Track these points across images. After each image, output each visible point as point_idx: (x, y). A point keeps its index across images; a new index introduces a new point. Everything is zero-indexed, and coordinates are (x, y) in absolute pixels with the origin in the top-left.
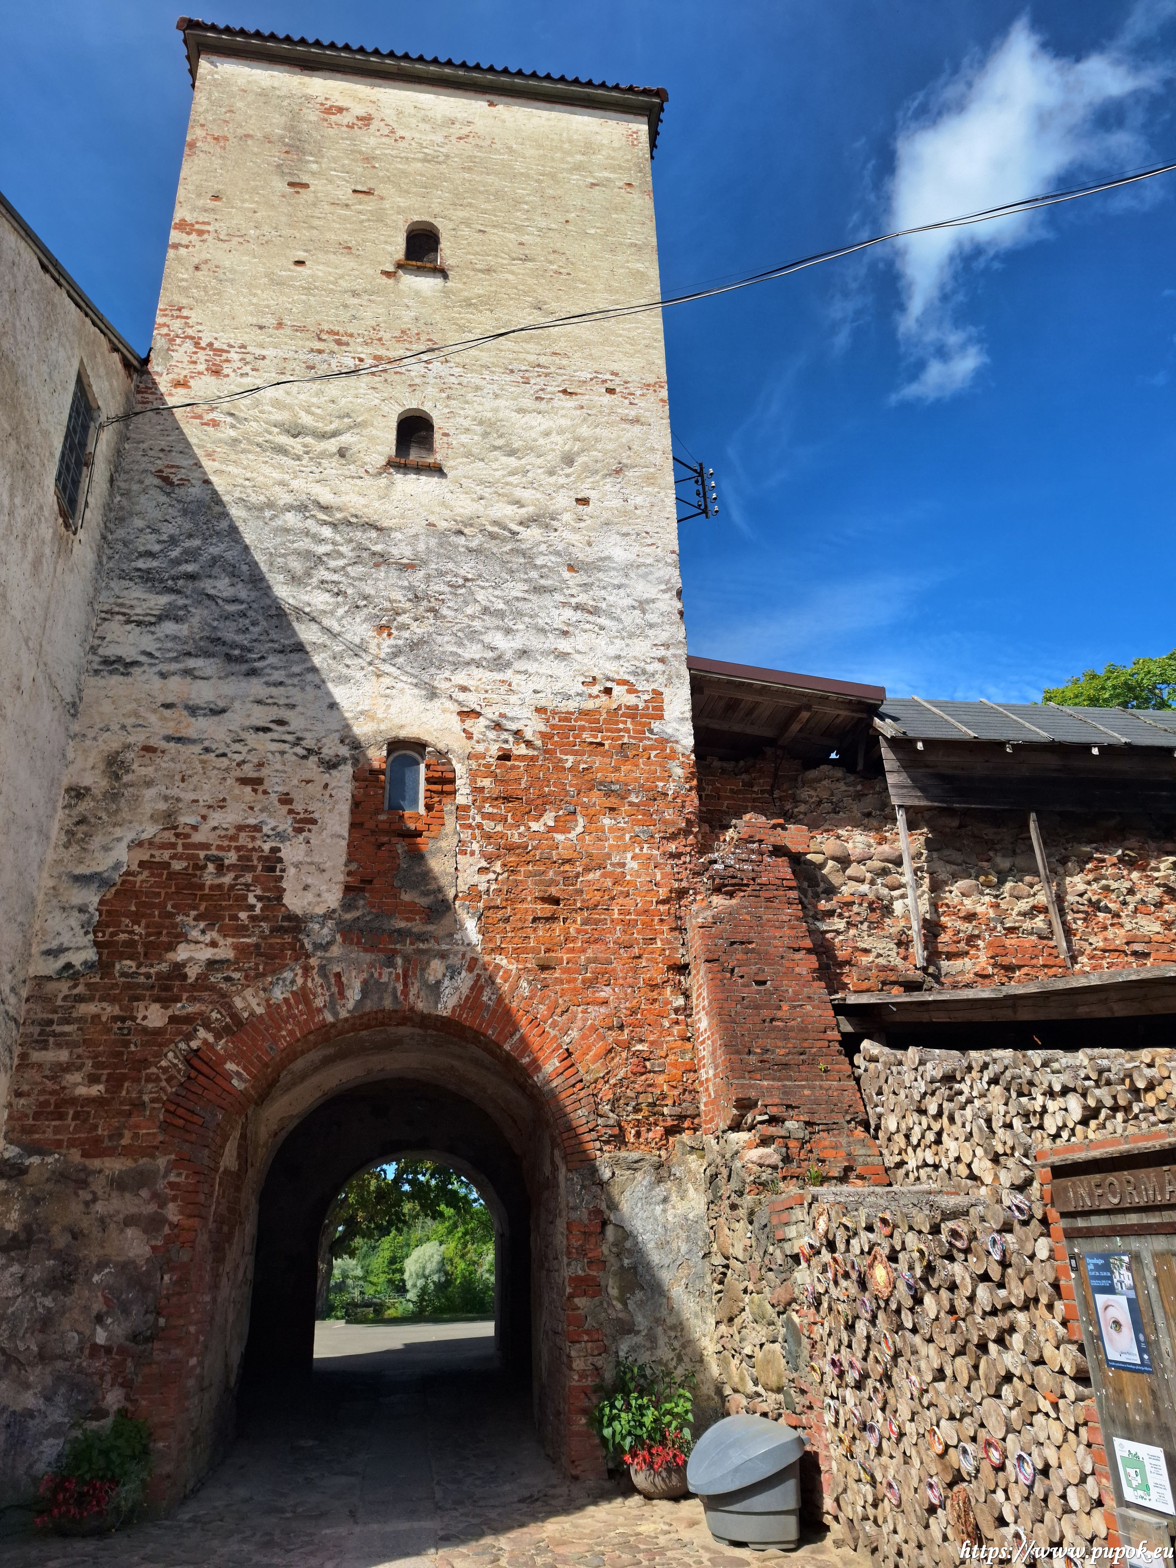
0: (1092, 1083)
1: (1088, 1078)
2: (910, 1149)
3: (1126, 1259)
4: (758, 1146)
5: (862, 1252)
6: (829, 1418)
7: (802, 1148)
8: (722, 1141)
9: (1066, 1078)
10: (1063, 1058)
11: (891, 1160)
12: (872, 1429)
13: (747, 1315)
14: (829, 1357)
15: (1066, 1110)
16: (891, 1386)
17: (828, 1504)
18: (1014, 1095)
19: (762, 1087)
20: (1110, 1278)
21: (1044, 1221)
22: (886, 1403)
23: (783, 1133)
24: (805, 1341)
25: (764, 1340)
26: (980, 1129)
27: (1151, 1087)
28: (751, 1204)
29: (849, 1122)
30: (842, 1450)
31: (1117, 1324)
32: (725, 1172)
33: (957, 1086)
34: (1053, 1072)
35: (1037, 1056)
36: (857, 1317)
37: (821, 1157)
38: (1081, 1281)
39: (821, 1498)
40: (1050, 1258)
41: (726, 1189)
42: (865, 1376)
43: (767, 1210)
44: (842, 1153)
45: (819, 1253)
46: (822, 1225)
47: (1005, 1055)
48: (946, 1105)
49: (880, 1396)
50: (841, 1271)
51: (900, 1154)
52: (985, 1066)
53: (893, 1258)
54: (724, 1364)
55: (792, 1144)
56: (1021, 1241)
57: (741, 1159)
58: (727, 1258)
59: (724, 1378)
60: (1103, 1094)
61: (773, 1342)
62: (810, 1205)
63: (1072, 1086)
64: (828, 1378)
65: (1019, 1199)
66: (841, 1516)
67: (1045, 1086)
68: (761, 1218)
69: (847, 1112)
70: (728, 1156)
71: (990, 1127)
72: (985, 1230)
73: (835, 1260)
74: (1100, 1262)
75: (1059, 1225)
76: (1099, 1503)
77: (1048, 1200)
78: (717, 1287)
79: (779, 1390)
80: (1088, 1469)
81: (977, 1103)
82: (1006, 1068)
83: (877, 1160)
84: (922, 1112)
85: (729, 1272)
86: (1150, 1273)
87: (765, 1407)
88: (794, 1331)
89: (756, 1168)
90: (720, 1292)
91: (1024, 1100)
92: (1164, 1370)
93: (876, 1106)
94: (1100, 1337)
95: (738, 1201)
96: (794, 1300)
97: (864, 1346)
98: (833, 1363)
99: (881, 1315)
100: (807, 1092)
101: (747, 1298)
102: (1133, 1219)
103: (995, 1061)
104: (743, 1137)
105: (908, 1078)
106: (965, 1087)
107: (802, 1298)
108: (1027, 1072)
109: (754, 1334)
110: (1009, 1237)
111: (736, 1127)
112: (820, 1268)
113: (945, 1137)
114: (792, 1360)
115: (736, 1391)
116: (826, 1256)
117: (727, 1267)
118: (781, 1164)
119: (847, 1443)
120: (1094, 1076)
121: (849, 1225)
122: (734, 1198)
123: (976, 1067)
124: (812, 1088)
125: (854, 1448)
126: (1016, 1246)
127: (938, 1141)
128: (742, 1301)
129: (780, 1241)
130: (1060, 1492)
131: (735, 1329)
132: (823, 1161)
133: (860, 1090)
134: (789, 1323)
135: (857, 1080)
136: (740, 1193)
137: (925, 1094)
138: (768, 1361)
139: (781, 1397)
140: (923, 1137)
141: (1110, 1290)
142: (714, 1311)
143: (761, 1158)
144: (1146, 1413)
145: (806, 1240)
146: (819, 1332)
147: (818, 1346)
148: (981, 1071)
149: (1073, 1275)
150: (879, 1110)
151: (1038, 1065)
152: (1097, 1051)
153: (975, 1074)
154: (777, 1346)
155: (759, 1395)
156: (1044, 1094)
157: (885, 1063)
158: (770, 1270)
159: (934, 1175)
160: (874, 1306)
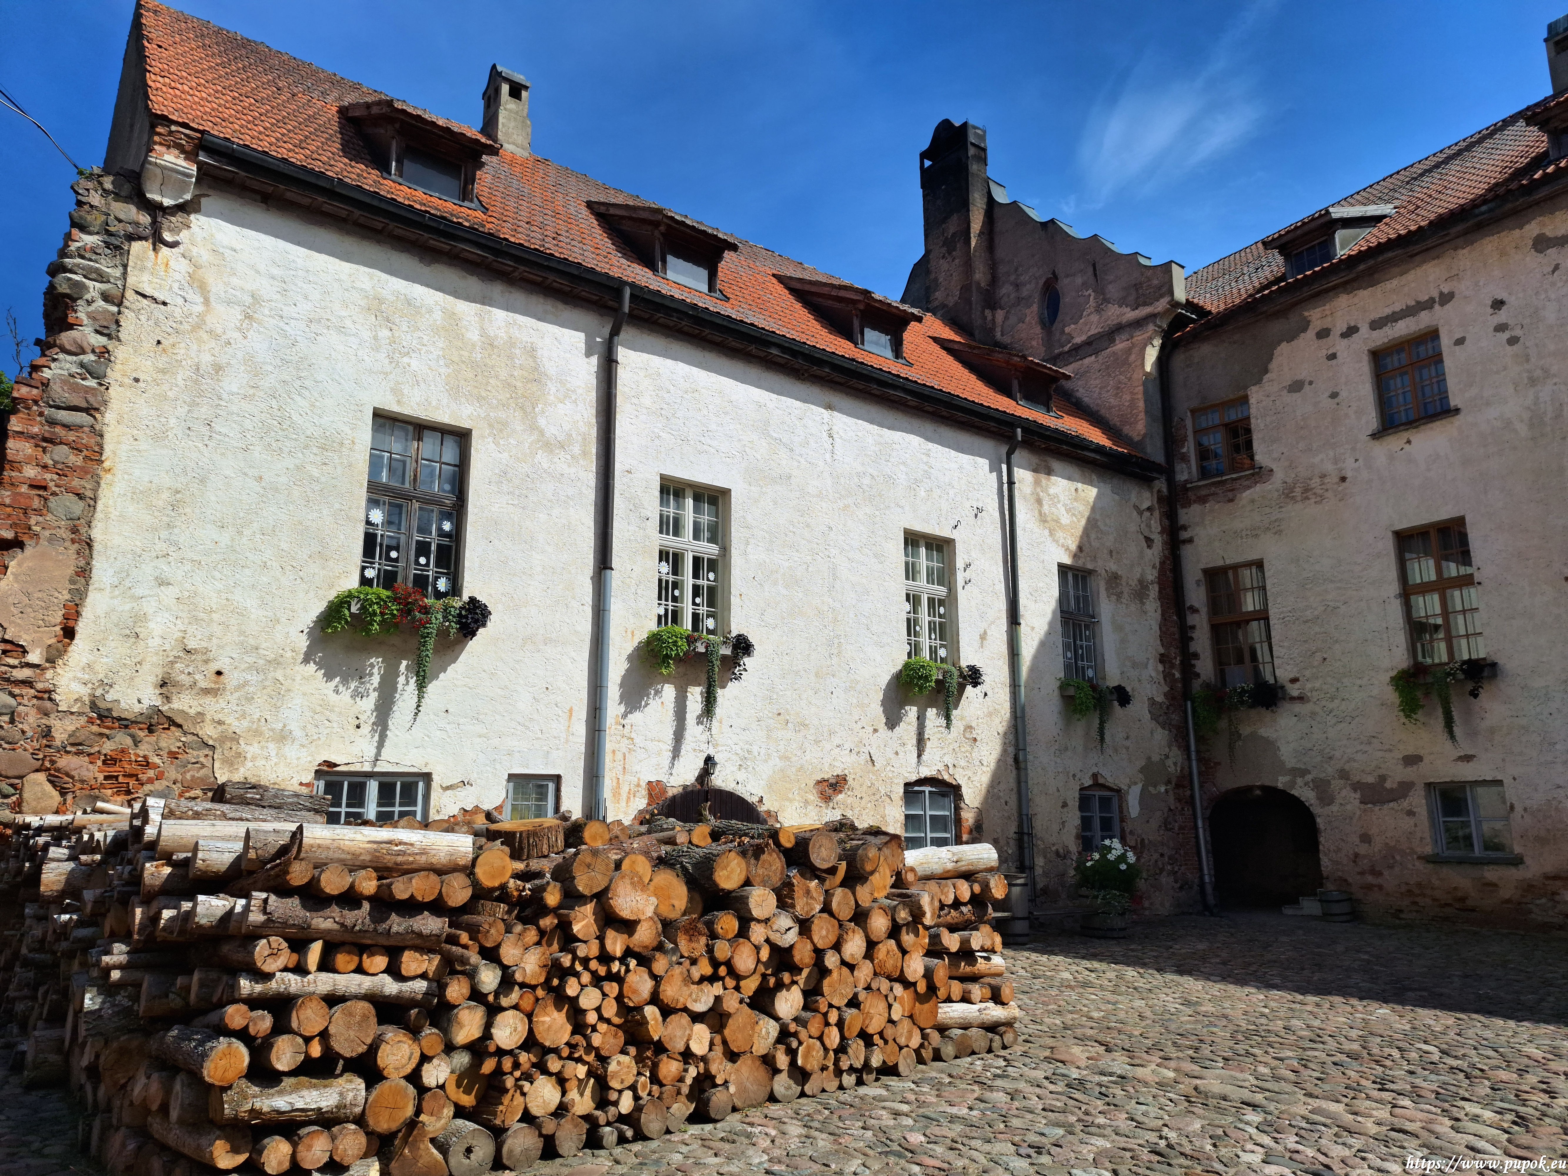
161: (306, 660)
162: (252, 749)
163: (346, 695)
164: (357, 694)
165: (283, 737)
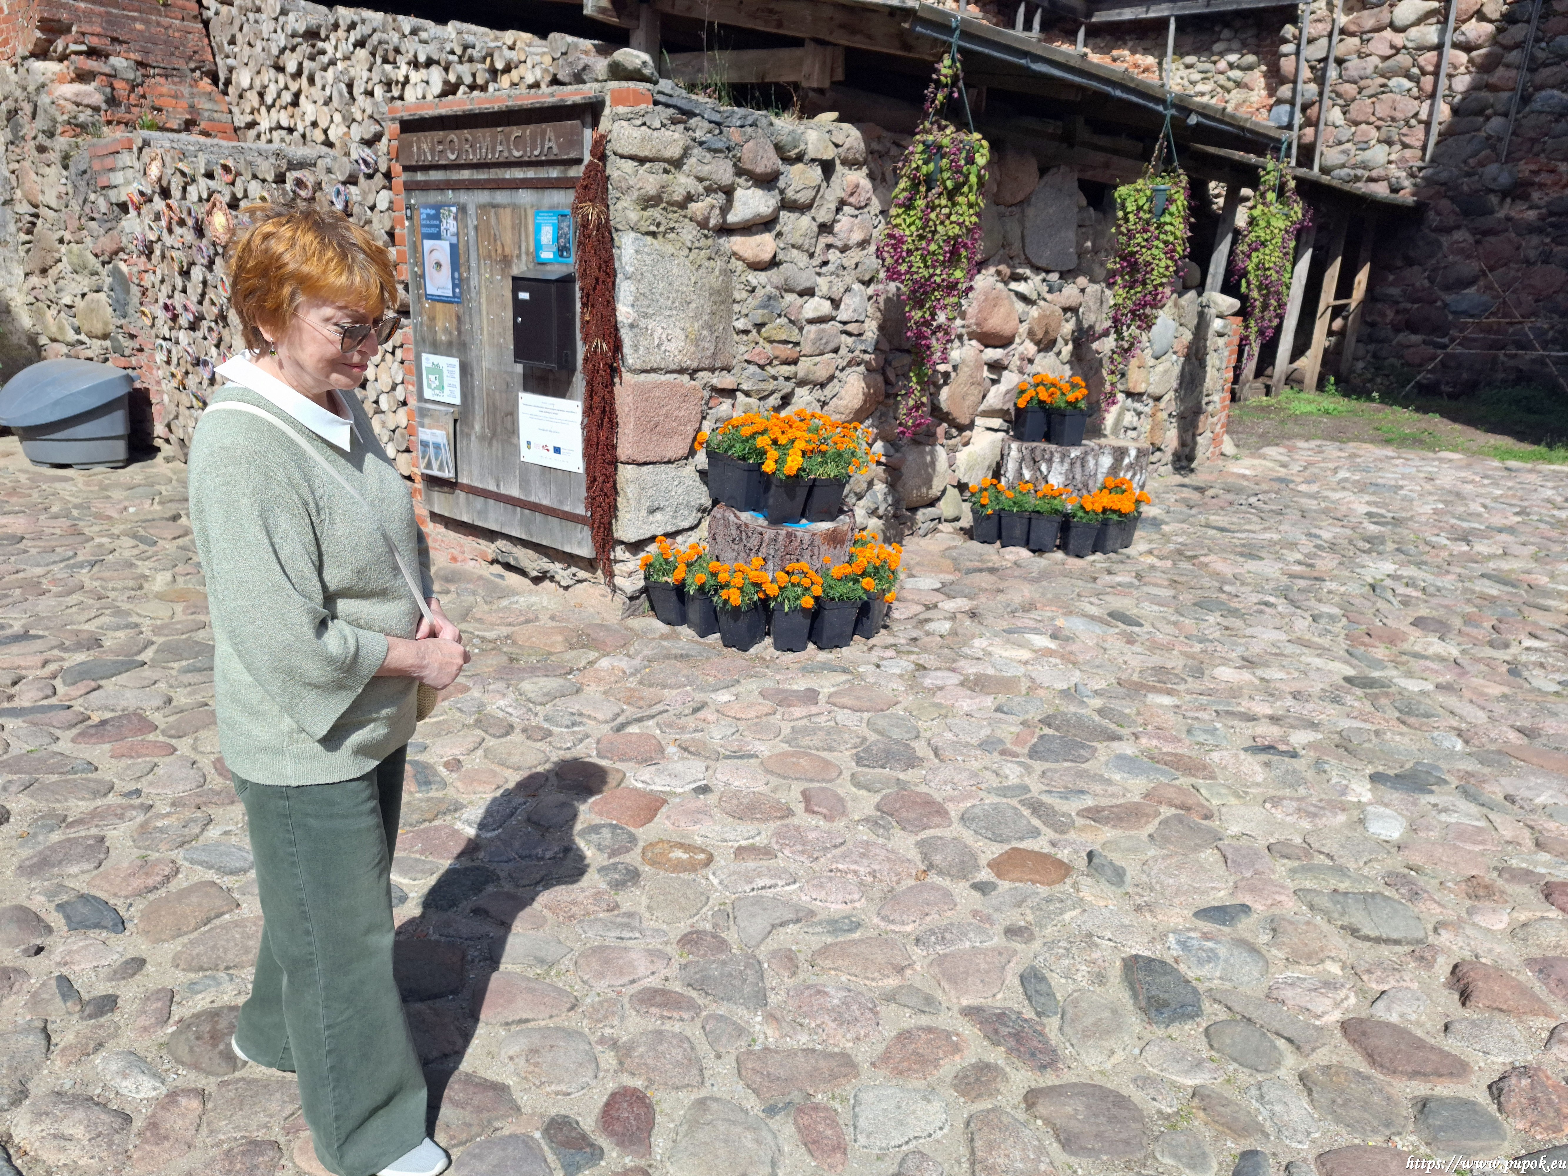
0: (455, 58)
1: (452, 52)
2: (263, 109)
3: (454, 209)
4: (72, 81)
5: (200, 200)
6: (160, 357)
7: (132, 90)
8: (21, 70)
9: (432, 50)
10: (431, 28)
11: (240, 120)
12: (205, 363)
13: (64, 266)
14: (161, 303)
15: (427, 83)
16: (226, 325)
17: (159, 429)
18: (379, 60)
19: (77, 9)
20: (439, 226)
21: (388, 176)
22: (220, 340)
23: (107, 70)
24: (135, 290)
25: (86, 290)
26: (341, 94)
27: (507, 69)
28: (65, 147)
29: (193, 71)
30: (174, 383)
31: (438, 265)
32: (28, 108)
33: (320, 44)
34: (421, 42)
35: (407, 22)
36: (192, 264)
37: (157, 103)
38: (412, 229)
39: (152, 425)
40: (389, 209)
41: (29, 129)
42: (199, 318)
43: (86, 155)
44: (184, 103)
45: (151, 200)
46: (154, 171)
47: (376, 17)
48: (307, 64)
49: (215, 335)
50: (176, 218)
51: (252, 113)
52: (352, 26)
53: (234, 204)
54: (38, 315)
55: (119, 85)
56: (364, 194)
57: (49, 93)
58: (36, 206)
59: (38, 329)
60: (464, 71)
61: (97, 291)
62: (140, 150)
63: (436, 58)
64: (159, 322)
65: (366, 153)
66: (173, 438)
67: (410, 56)
68: (79, 161)
69: (190, 58)
70: (31, 88)
71: (350, 92)
72: (330, 181)
73: (169, 206)
74: (432, 212)
75: (400, 178)
76: (404, 403)
77: (393, 155)
78: (24, 237)
79: (105, 336)
80: (399, 380)
81: (340, 65)
82: (374, 31)
83: (226, 117)
84: (280, 69)
85: (39, 222)
86: (472, 222)
87: (89, 353)
88: (122, 282)
89: (70, 107)
90: (29, 242)
91: (388, 67)
92: (469, 301)
93: (227, 57)
94: (423, 276)
95: (47, 143)
96: (122, 250)
97: (200, 291)
98: (166, 307)
99: (218, 261)
100: (139, 26)
101: (63, 248)
102: (465, 174)
103: (363, 21)
104: (51, 67)
105: (266, 27)
106: (328, 47)
107: (131, 247)
108: (395, 38)
109: (74, 284)
110: (353, 189)
111: (41, 53)
112: (152, 216)
113: (302, 99)
114: (120, 308)
115: (54, 340)
116: (159, 204)
117: (37, 216)
118: (104, 106)
119: (179, 377)
120: (459, 51)
121: (186, 170)
122: (42, 139)
123: (343, 26)
124: (147, 22)
125: (186, 381)
126: (359, 198)
127: (295, 103)
128: (58, 251)
129: (103, 188)
130: (374, 398)
131: (49, 281)
132: (160, 110)
133: (208, 35)
134: (116, 273)
135: (206, 23)
136: (51, 134)
137: (285, 48)
138: (91, 311)
139: (108, 343)
140: (279, 96)
141: (437, 236)
142: (22, 262)
143: (77, 95)
144: (450, 334)
145: (136, 186)
146: (149, 279)
147: (149, 293)
148: (348, 31)
149: (407, 223)
150: (230, 61)
151: (407, 32)
152: (466, 26)
153: (341, 33)
154: (102, 296)
155: (82, 343)
156: (409, 64)
157: (241, 8)
158: (93, 219)
159: (288, 138)
160: (212, 252)
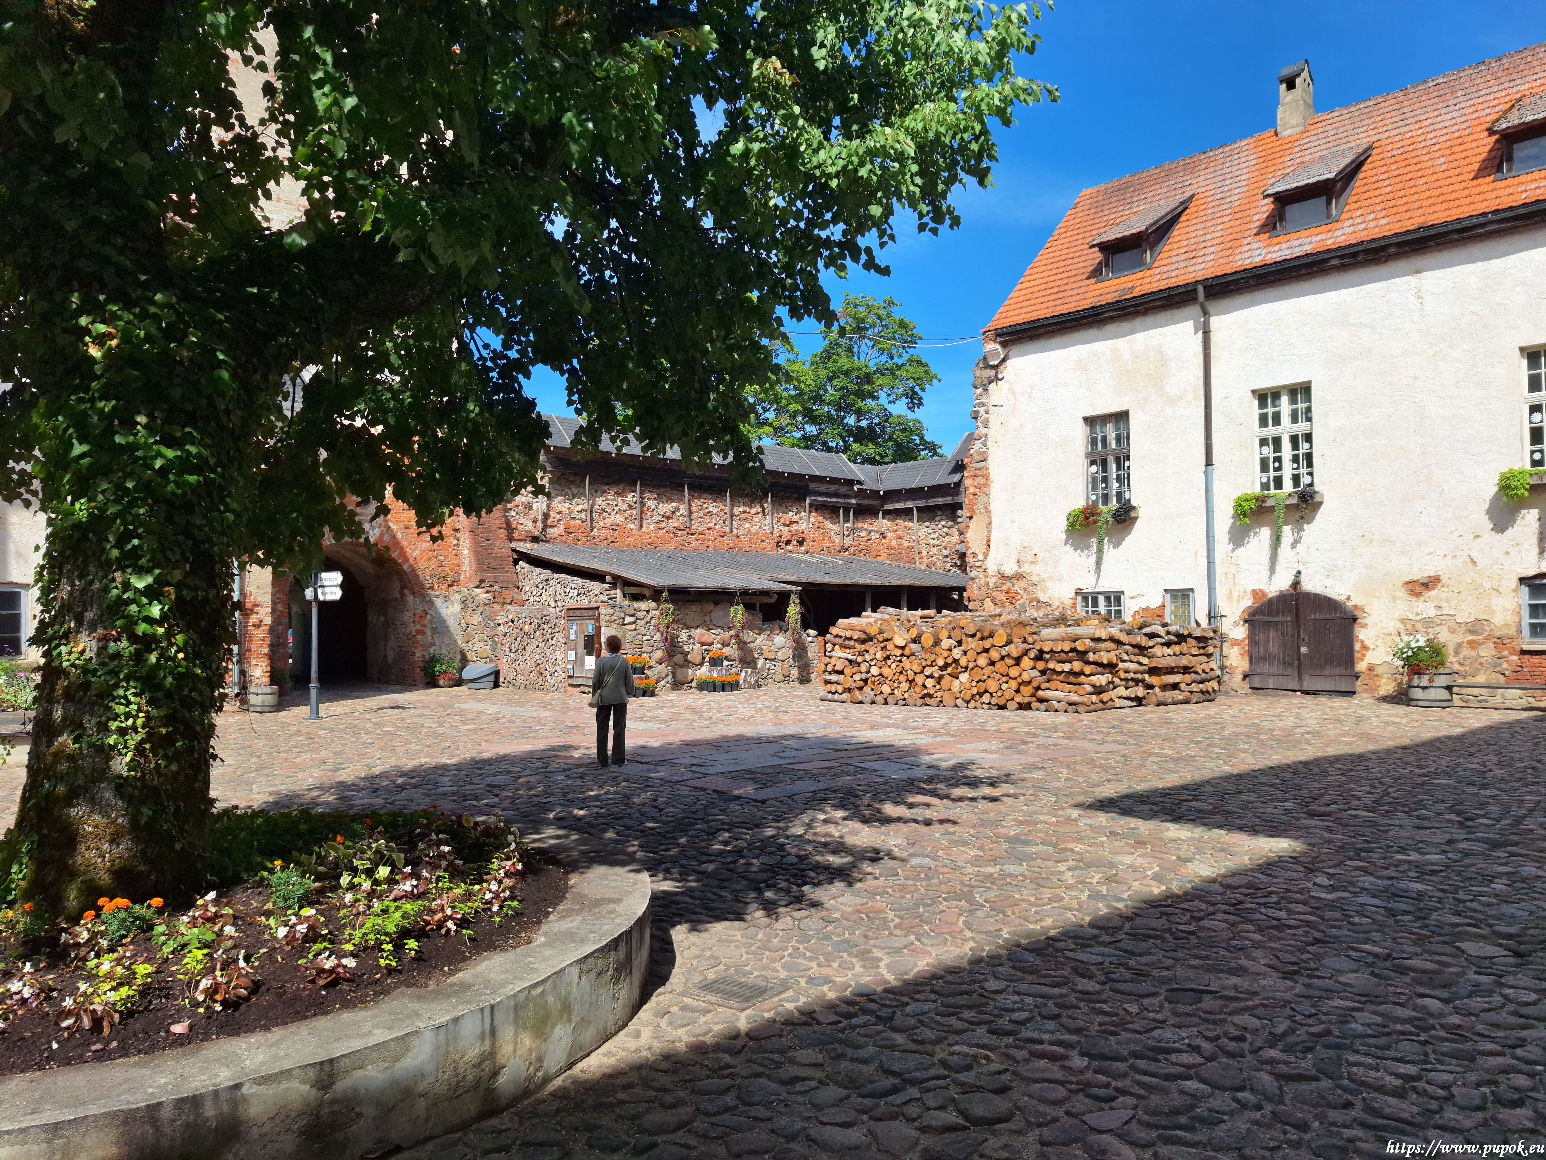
2: (532, 596)
4: (485, 593)
5: (522, 623)
6: (505, 660)
7: (500, 594)
8: (471, 590)
11: (525, 599)
12: (518, 660)
13: (476, 640)
16: (525, 650)
18: (563, 586)
19: (487, 575)
21: (564, 617)
22: (523, 654)
23: (494, 590)
24: (499, 644)
25: (482, 646)
26: (553, 594)
28: (481, 609)
29: (513, 586)
30: (508, 667)
32: (471, 600)
34: (573, 583)
35: (570, 578)
36: (518, 637)
39: (500, 678)
40: (564, 624)
41: (471, 605)
43: (488, 611)
44: (511, 596)
45: (508, 623)
46: (510, 616)
48: (545, 587)
50: (515, 627)
51: (528, 597)
53: (530, 624)
55: (497, 593)
57: (478, 597)
58: (468, 625)
62: (507, 611)
63: (576, 588)
64: (506, 652)
65: (560, 613)
66: (506, 681)
68: (486, 613)
69: (513, 583)
70: (473, 595)
72: (552, 619)
73: (513, 624)
77: (565, 614)
79: (487, 658)
81: (553, 587)
82: (562, 580)
83: (521, 598)
84: (538, 587)
85: (469, 629)
88: (496, 643)
89: (483, 599)
90: (464, 634)
91: (565, 589)
93: (522, 583)
96: (497, 635)
97: (519, 643)
98: (509, 648)
100: (501, 577)
102: (578, 618)
103: (560, 578)
104: (479, 590)
106: (551, 582)
107: (500, 634)
108: (567, 582)
109: (478, 645)
110: (557, 620)
111: (477, 587)
112: (508, 627)
114: (494, 649)
118: (493, 599)
121: (520, 617)
122: (474, 608)
125: (511, 666)
127: (541, 595)
128: (475, 636)
129: (493, 620)
131: (470, 644)
132: (506, 598)
133: (517, 577)
134: (494, 640)
135: (517, 574)
136: (477, 607)
137: (539, 581)
138: (483, 651)
140: (536, 593)
142: (461, 640)
143: (486, 597)
145: (504, 620)
146: (504, 641)
147: (504, 645)
148: (556, 579)
151: (570, 581)
154: (487, 647)
156: (570, 588)
157: (527, 573)
158: (488, 627)
160: (524, 634)
161: (1066, 543)
162: (1050, 585)
163: (1084, 556)
164: (1088, 556)
165: (1060, 579)
